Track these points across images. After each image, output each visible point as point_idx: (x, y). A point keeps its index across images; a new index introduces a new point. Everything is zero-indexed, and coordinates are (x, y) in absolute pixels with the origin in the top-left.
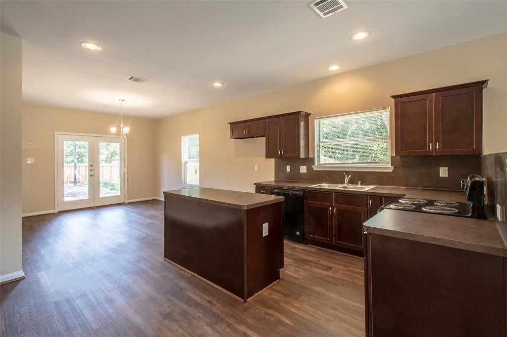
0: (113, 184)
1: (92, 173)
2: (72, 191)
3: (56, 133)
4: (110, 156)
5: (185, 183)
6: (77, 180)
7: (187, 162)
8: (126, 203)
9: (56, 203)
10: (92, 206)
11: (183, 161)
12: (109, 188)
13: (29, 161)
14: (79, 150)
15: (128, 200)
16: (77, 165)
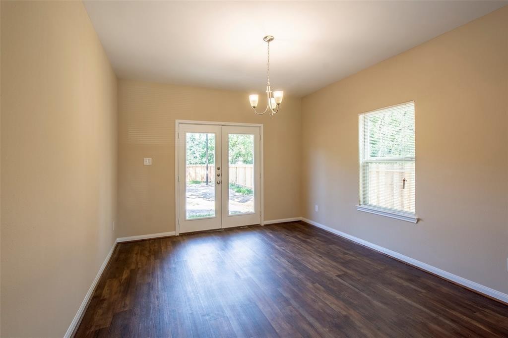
0: (239, 185)
1: (219, 179)
2: (205, 191)
3: (177, 121)
4: (235, 157)
5: (364, 204)
6: (209, 180)
7: (367, 164)
8: (263, 225)
9: (177, 223)
10: (220, 228)
11: (361, 161)
12: (236, 190)
13: (148, 161)
14: (211, 152)
15: (264, 220)
16: (209, 165)
